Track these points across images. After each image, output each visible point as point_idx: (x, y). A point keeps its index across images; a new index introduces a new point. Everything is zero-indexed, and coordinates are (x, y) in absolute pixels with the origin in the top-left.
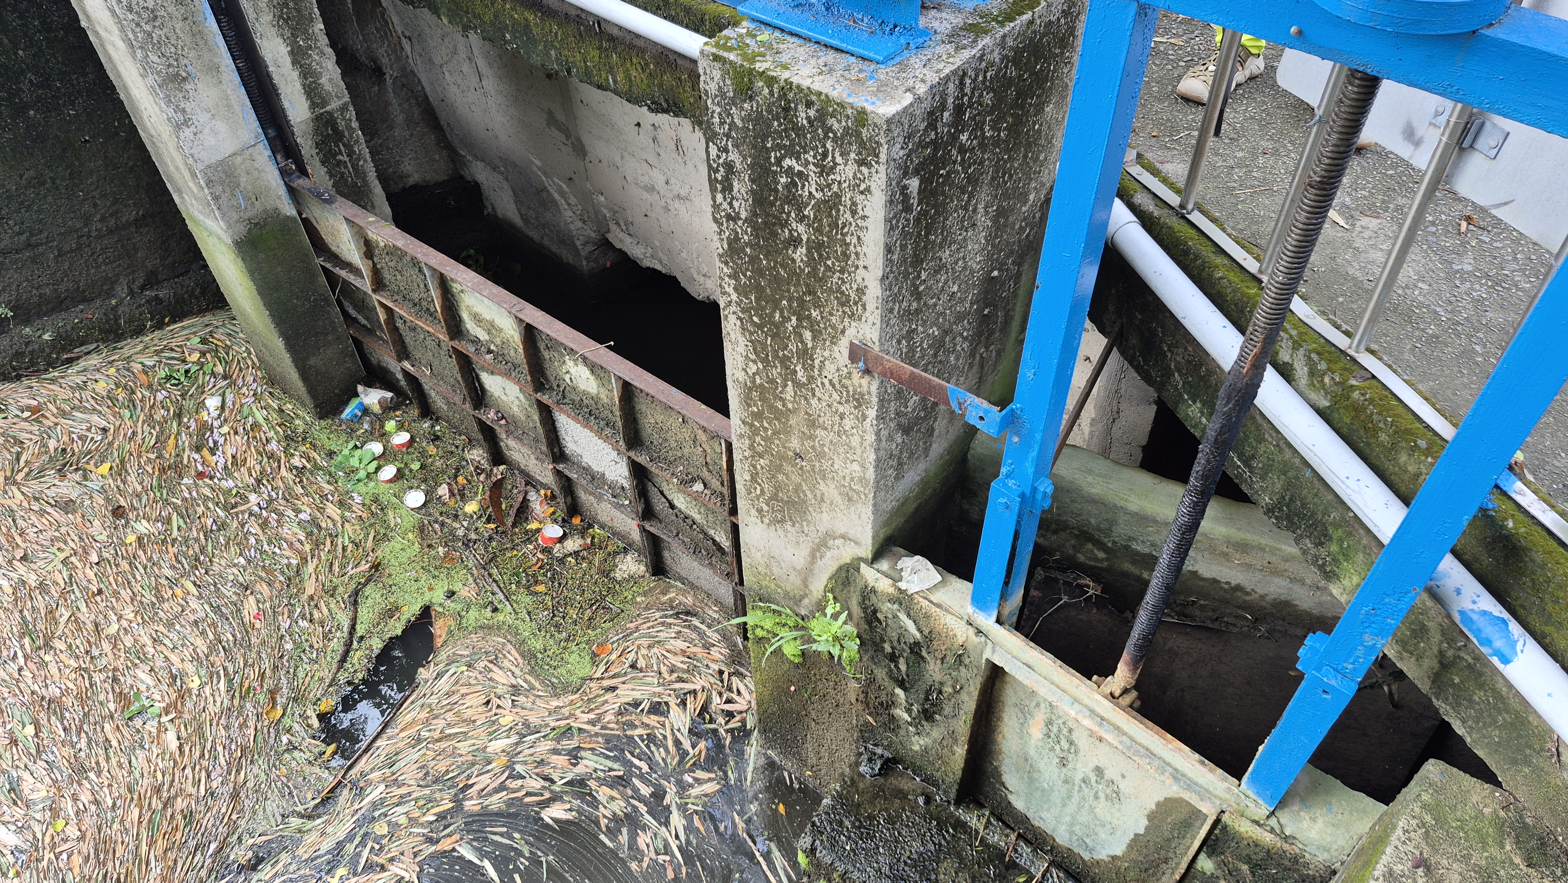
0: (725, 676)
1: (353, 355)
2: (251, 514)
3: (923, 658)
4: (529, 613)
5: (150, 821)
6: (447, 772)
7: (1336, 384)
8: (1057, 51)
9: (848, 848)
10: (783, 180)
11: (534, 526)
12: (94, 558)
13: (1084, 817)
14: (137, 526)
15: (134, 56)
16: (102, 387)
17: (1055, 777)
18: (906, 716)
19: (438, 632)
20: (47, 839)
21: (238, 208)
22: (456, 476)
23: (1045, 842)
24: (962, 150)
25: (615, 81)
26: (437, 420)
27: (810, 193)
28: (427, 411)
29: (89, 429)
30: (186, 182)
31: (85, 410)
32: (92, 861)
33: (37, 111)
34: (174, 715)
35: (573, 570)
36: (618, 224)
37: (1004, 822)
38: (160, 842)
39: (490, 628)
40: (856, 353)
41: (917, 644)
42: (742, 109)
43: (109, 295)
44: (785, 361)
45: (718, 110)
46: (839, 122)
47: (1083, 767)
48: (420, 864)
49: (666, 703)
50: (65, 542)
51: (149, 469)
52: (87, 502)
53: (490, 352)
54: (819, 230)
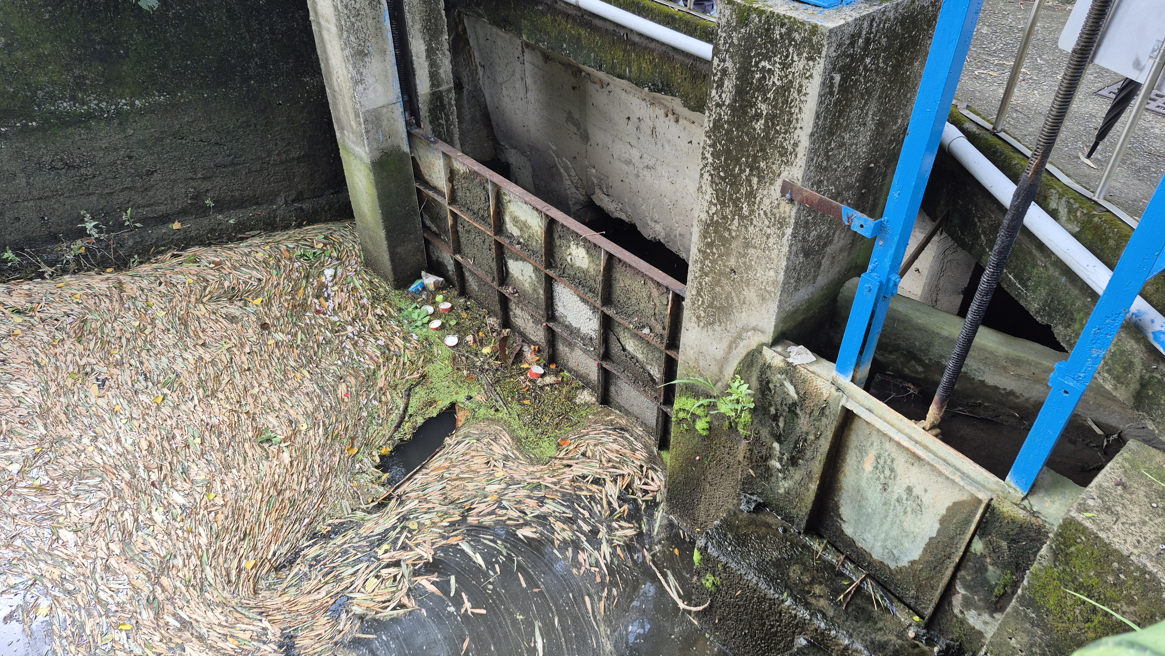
0: (645, 469)
1: (423, 251)
2: (347, 337)
3: (796, 415)
4: (518, 415)
5: (268, 502)
6: (458, 499)
7: (1085, 215)
8: (925, 27)
9: (730, 549)
10: (757, 76)
11: (525, 366)
12: (247, 350)
13: (894, 533)
14: (276, 335)
15: (340, 37)
16: (260, 256)
17: (877, 501)
18: (778, 465)
19: (460, 418)
20: (203, 503)
21: (378, 140)
22: (478, 332)
23: (864, 560)
24: (865, 69)
25: (630, 72)
26: (469, 298)
27: (774, 82)
28: (463, 292)
29: (250, 278)
30: (350, 122)
31: (248, 267)
32: (230, 519)
33: (255, 82)
34: (289, 443)
35: (547, 395)
36: (601, 189)
37: (836, 549)
38: (273, 513)
39: (492, 420)
40: (786, 188)
41: (794, 404)
42: (740, 32)
43: (272, 202)
44: (736, 202)
45: (724, 35)
46: (800, 34)
47: (898, 489)
48: (436, 550)
49: (604, 479)
50: (230, 339)
51: (286, 305)
52: (245, 319)
53: (519, 243)
54: (775, 107)
